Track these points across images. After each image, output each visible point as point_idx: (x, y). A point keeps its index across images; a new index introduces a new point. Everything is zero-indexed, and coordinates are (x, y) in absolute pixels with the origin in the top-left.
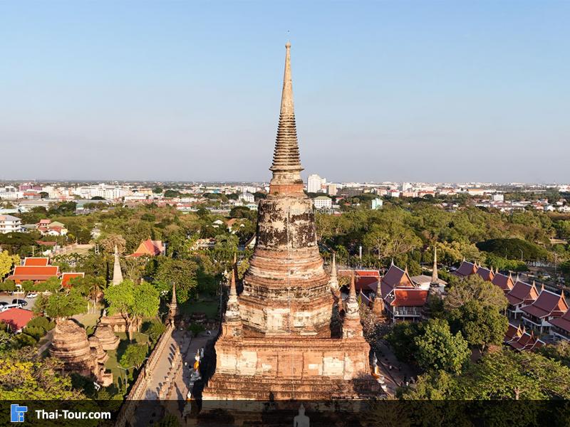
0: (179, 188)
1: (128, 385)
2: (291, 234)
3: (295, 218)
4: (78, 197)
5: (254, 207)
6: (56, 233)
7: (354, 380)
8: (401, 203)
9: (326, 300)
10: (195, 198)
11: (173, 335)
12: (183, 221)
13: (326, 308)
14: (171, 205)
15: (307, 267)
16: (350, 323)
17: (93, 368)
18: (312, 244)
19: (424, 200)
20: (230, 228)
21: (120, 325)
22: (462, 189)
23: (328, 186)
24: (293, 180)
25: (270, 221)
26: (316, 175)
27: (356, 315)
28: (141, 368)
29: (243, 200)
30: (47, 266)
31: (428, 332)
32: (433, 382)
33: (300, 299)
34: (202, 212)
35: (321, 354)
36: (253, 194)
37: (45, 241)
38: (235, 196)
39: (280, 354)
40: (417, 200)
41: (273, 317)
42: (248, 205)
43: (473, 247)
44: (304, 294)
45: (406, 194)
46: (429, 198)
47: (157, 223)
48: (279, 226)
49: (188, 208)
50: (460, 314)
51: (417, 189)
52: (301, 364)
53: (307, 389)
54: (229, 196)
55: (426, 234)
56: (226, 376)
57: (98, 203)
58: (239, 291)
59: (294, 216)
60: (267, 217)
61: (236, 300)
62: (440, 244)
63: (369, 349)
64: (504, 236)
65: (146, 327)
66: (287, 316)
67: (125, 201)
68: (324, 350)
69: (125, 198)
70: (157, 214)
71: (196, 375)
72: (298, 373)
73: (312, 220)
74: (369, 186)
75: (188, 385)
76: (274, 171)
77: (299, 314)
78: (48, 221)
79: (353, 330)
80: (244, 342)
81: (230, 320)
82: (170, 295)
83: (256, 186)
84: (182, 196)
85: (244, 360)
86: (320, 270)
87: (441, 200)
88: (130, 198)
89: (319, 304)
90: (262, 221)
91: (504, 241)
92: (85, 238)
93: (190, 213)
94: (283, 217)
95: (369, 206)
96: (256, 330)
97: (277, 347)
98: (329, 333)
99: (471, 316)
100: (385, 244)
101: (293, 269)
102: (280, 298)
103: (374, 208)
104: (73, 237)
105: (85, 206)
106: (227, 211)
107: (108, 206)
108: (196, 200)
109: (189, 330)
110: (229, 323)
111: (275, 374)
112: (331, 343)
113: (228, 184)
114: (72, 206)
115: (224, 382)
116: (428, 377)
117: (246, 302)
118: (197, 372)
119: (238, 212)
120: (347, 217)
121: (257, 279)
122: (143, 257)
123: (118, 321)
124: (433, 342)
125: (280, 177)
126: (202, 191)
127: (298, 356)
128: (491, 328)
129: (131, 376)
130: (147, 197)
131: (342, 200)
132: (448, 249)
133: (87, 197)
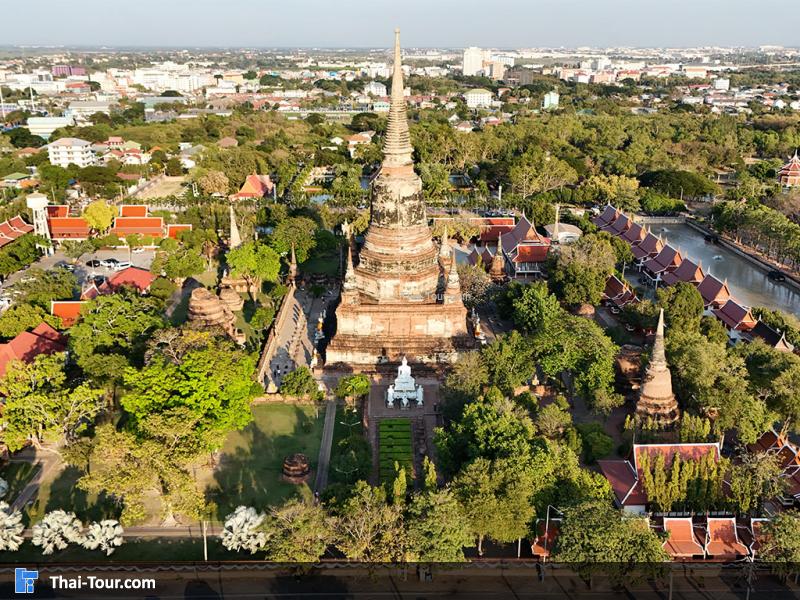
0: (279, 67)
1: (260, 344)
2: (401, 214)
3: (405, 199)
6: (134, 161)
7: (453, 337)
9: (432, 271)
10: (303, 88)
11: (295, 295)
13: (432, 278)
14: (272, 104)
15: (415, 243)
16: (451, 292)
17: (228, 329)
18: (421, 221)
19: (620, 90)
20: (352, 150)
21: (241, 286)
23: (492, 65)
24: (404, 163)
25: (382, 202)
27: (457, 285)
28: (270, 329)
29: (370, 95)
30: (148, 217)
31: (525, 295)
33: (409, 271)
34: (314, 120)
35: (425, 317)
38: (358, 85)
39: (392, 317)
41: (385, 287)
43: (635, 182)
44: (413, 267)
45: (599, 79)
47: (259, 142)
48: (390, 206)
49: (295, 108)
50: (563, 276)
52: (409, 325)
53: (414, 345)
54: (351, 86)
55: (588, 161)
56: (346, 336)
57: (171, 102)
58: (356, 264)
59: (404, 197)
60: (380, 198)
61: (353, 273)
62: (597, 179)
63: (466, 312)
64: (672, 168)
65: (267, 287)
66: (397, 286)
67: (208, 96)
68: (428, 314)
69: (209, 91)
70: (256, 125)
71: (320, 335)
72: (406, 333)
73: (421, 200)
75: (313, 342)
77: (408, 284)
78: (118, 138)
79: (454, 297)
80: (361, 308)
81: (348, 290)
82: (289, 256)
84: (285, 85)
85: (361, 323)
86: (428, 243)
87: (644, 88)
88: (214, 91)
89: (426, 275)
90: (376, 201)
92: (175, 169)
93: (299, 118)
94: (394, 199)
95: (541, 103)
96: (371, 298)
97: (388, 312)
98: (434, 300)
99: (571, 278)
100: (531, 181)
101: (403, 245)
102: (391, 271)
103: (546, 106)
104: (159, 166)
105: (156, 108)
106: (349, 114)
107: (187, 107)
108: (304, 94)
109: (310, 291)
110: (347, 293)
111: (387, 334)
112: (434, 308)
114: (139, 109)
115: (344, 340)
117: (363, 273)
118: (321, 332)
119: (362, 121)
121: (371, 254)
122: (251, 200)
123: (238, 282)
124: (528, 304)
125: (390, 160)
126: (313, 74)
127: (407, 319)
129: (262, 336)
130: (238, 88)
131: (507, 92)
132: (603, 184)
133: (153, 89)
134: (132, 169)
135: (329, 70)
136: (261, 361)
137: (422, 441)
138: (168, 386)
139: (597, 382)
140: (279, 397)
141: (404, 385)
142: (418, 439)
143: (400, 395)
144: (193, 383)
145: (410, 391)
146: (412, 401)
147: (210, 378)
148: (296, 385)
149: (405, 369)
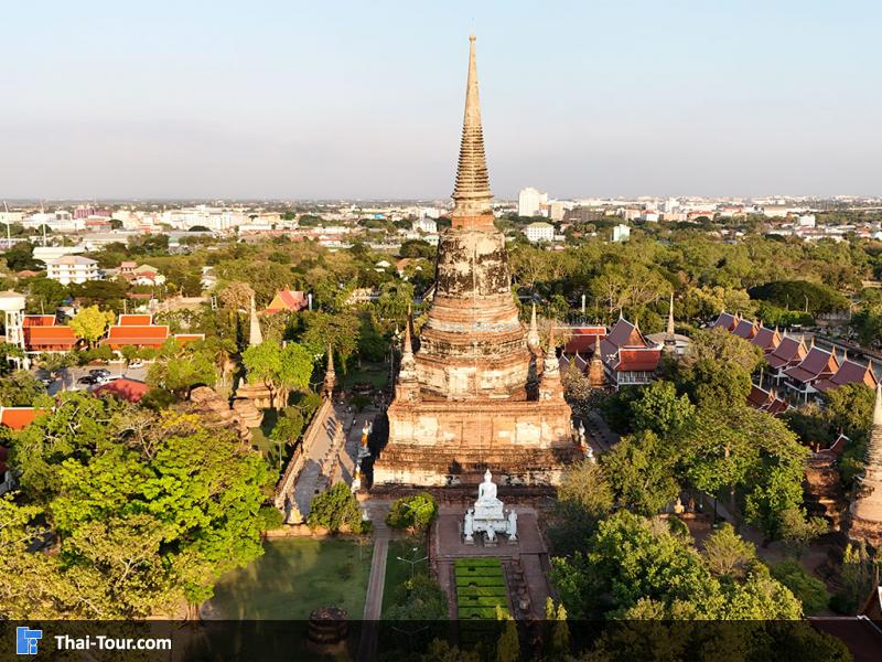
0: (321, 211)
1: (282, 462)
2: (478, 278)
3: (483, 257)
4: (167, 227)
5: (434, 241)
6: (148, 282)
7: (553, 449)
8: (658, 231)
9: (520, 356)
10: (346, 226)
11: (332, 408)
12: (330, 262)
13: (520, 367)
14: (311, 238)
15: (497, 318)
16: (549, 383)
18: (505, 290)
19: (695, 226)
20: (401, 272)
21: (261, 399)
22: (756, 208)
23: (550, 206)
24: (481, 210)
25: (451, 262)
26: (531, 189)
27: (556, 373)
28: (296, 444)
29: (419, 230)
30: (151, 325)
31: (647, 395)
32: (637, 443)
33: (489, 356)
34: (358, 250)
35: (513, 419)
36: (435, 220)
37: (135, 293)
38: (407, 223)
39: (465, 420)
40: (683, 225)
41: (456, 377)
42: (427, 238)
43: (744, 294)
44: (494, 350)
45: (669, 217)
46: (703, 223)
47: (294, 265)
48: (463, 268)
49: (336, 243)
50: (692, 376)
51: (688, 208)
52: (489, 431)
54: (398, 224)
55: (682, 276)
56: (402, 446)
57: (198, 236)
58: (416, 348)
59: (481, 256)
60: (449, 257)
61: (412, 358)
62: (698, 291)
63: (571, 412)
64: (788, 278)
65: (295, 397)
66: (472, 377)
67: (240, 233)
68: (517, 415)
69: (241, 228)
70: (292, 253)
71: (365, 451)
72: (486, 442)
73: (504, 260)
74: (616, 203)
75: (355, 461)
76: (457, 199)
77: (487, 374)
78: (133, 264)
79: (551, 392)
80: (423, 407)
81: (405, 381)
82: (325, 360)
83: (439, 207)
84: (325, 224)
85: (422, 428)
86: (514, 320)
87: (721, 225)
88: (247, 228)
89: (512, 361)
90: (443, 262)
91: (786, 285)
92: (194, 289)
93: (341, 250)
94: (468, 257)
95: (609, 237)
96: (436, 394)
97: (461, 412)
98: (524, 396)
99: (705, 377)
100: (619, 292)
101: (479, 320)
102: (464, 355)
103: (616, 239)
104: (175, 287)
105: (181, 241)
106: (396, 246)
107: (216, 241)
108: (347, 231)
109: (351, 404)
110: (404, 385)
111: (459, 443)
112: (525, 406)
113: (396, 204)
114: (162, 241)
115: (399, 453)
116: (632, 438)
117: (424, 361)
118: (366, 447)
119: (412, 249)
120: (571, 254)
121: (437, 334)
122: (281, 313)
123: (259, 393)
124: (652, 406)
125: (463, 207)
126: (356, 216)
127: (487, 422)
128: (727, 391)
129: (285, 454)
130: (274, 226)
131: (570, 228)
132: (707, 297)
133: (181, 227)
134: (144, 289)
135: (373, 213)
136: (282, 483)
137: (522, 591)
138: (127, 488)
139: (783, 500)
140: (305, 530)
141: (488, 510)
142: (516, 589)
143: (483, 526)
144: (167, 482)
145: (498, 521)
146: (501, 535)
147: (196, 478)
148: (330, 510)
149: (488, 488)
